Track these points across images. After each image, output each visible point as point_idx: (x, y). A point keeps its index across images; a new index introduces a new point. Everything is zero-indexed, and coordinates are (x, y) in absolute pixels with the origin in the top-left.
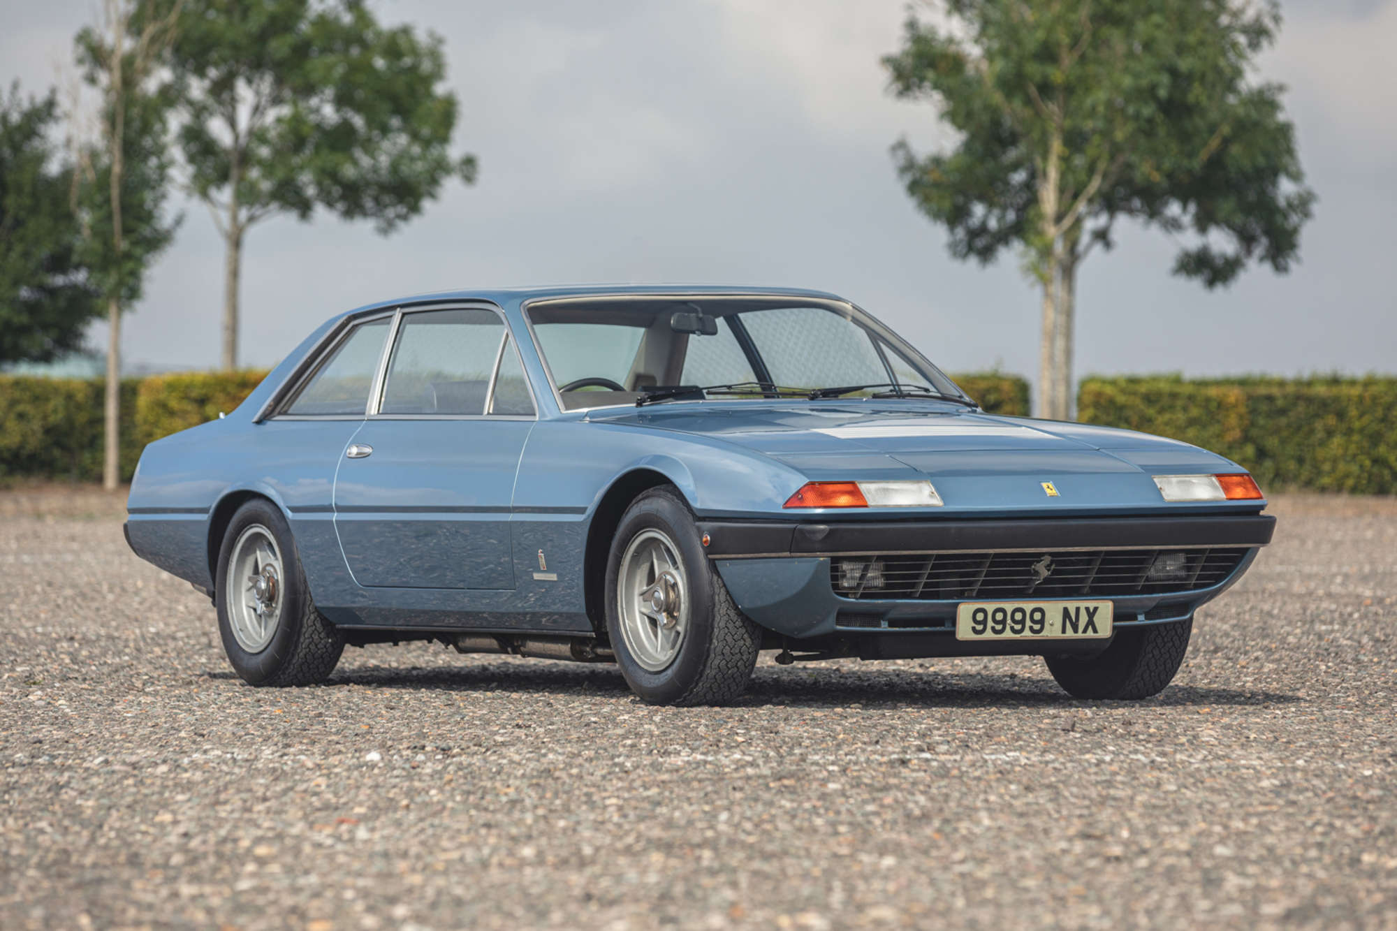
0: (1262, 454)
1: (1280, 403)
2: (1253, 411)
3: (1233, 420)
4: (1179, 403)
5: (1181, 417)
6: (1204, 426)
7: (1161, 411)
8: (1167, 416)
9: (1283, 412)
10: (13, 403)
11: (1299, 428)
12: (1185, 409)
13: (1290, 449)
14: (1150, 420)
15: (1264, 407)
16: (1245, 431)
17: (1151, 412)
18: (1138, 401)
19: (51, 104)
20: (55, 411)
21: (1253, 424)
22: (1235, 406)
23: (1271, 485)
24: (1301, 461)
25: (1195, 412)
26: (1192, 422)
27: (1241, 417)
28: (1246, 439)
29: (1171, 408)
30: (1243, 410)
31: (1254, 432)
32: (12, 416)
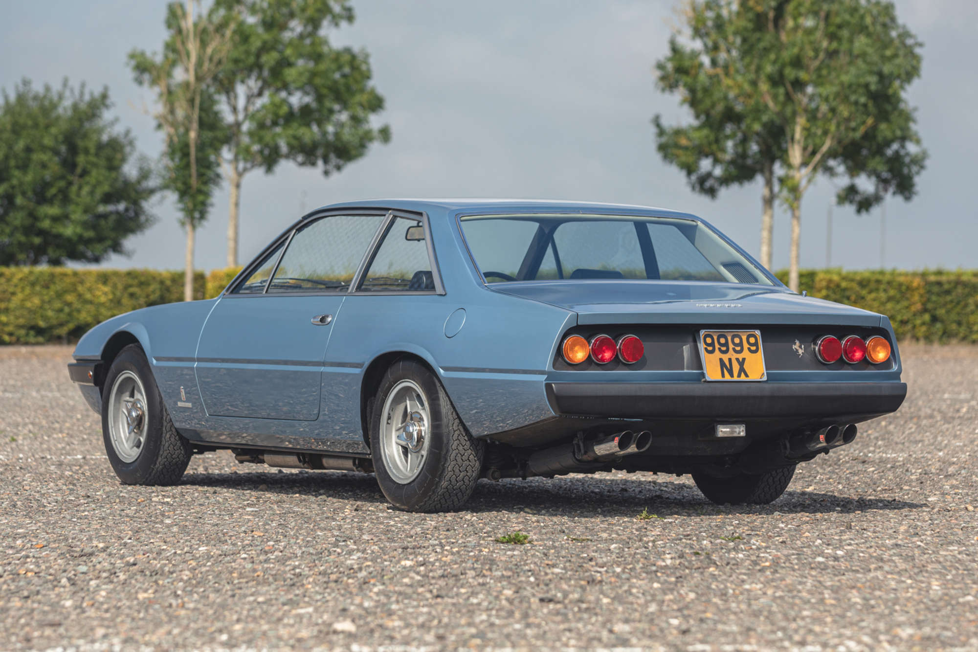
0: (935, 319)
1: (946, 287)
2: (929, 292)
3: (916, 298)
4: (882, 287)
5: (883, 296)
6: (898, 302)
7: (870, 292)
8: (873, 295)
9: (948, 292)
10: (127, 287)
11: (958, 303)
12: (885, 291)
13: (953, 316)
14: (863, 298)
15: (936, 289)
16: (924, 304)
17: (864, 292)
18: (854, 285)
19: (104, 96)
20: (154, 292)
21: (929, 300)
22: (917, 288)
23: (941, 339)
24: (959, 324)
25: (892, 292)
26: (890, 299)
27: (921, 296)
28: (925, 310)
29: (877, 290)
30: (922, 291)
31: (930, 306)
32: (126, 295)
